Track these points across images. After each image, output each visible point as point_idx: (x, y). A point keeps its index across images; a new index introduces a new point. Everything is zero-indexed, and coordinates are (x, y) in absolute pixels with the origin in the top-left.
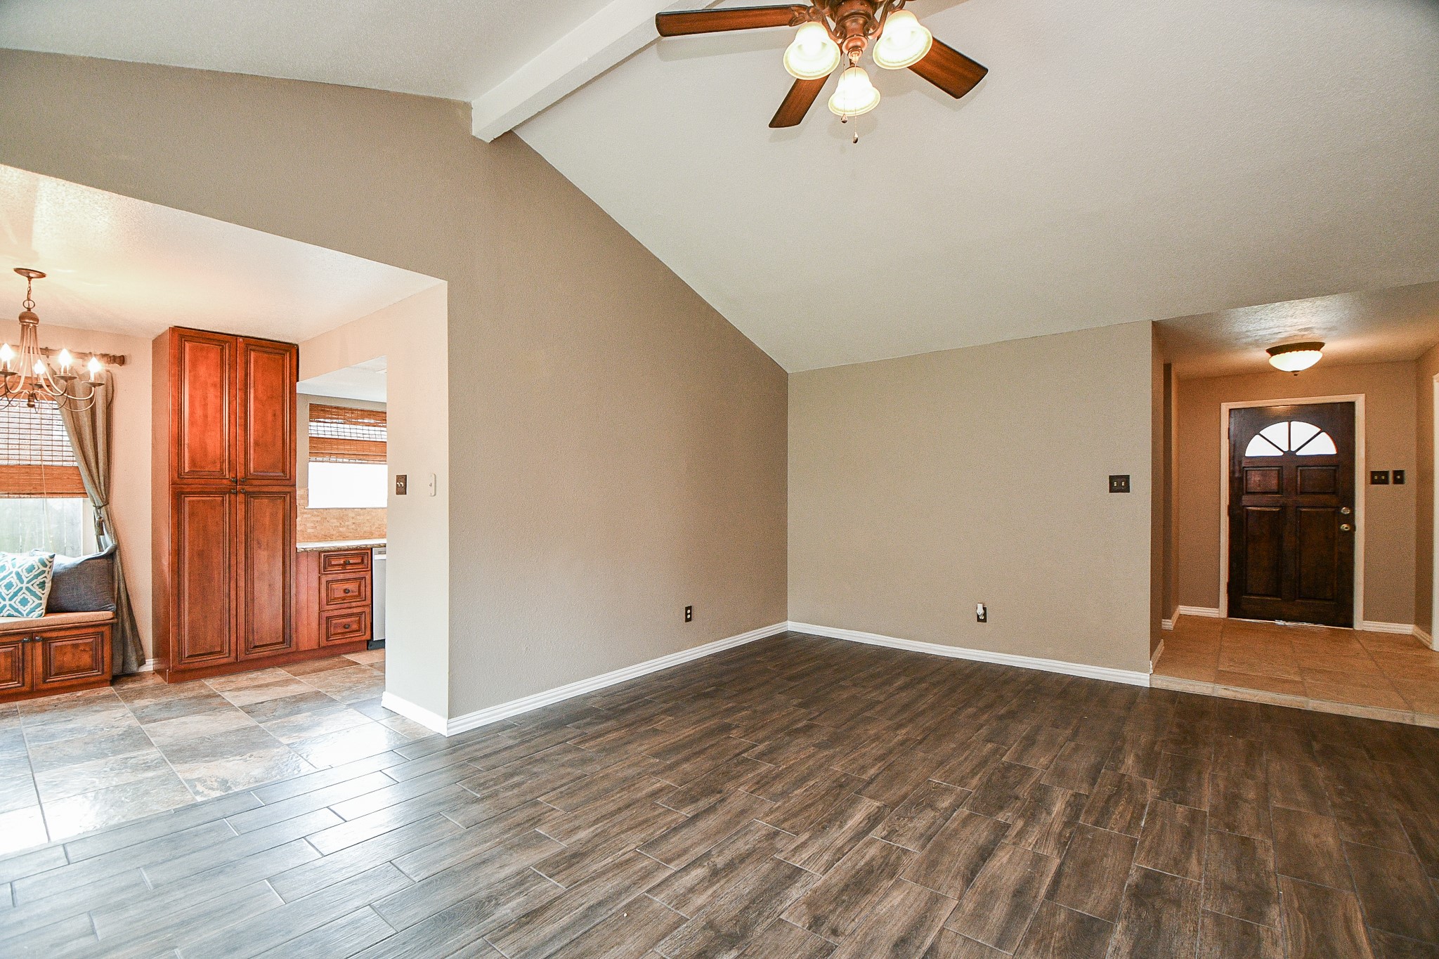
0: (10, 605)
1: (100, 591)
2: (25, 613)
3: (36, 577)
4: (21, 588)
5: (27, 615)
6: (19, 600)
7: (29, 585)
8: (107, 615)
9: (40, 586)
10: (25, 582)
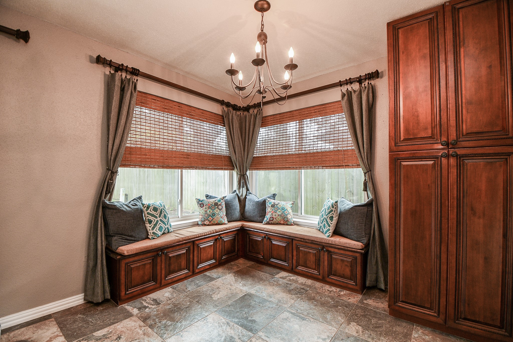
0: (322, 227)
1: (359, 228)
5: (325, 234)
8: (357, 245)
9: (331, 219)
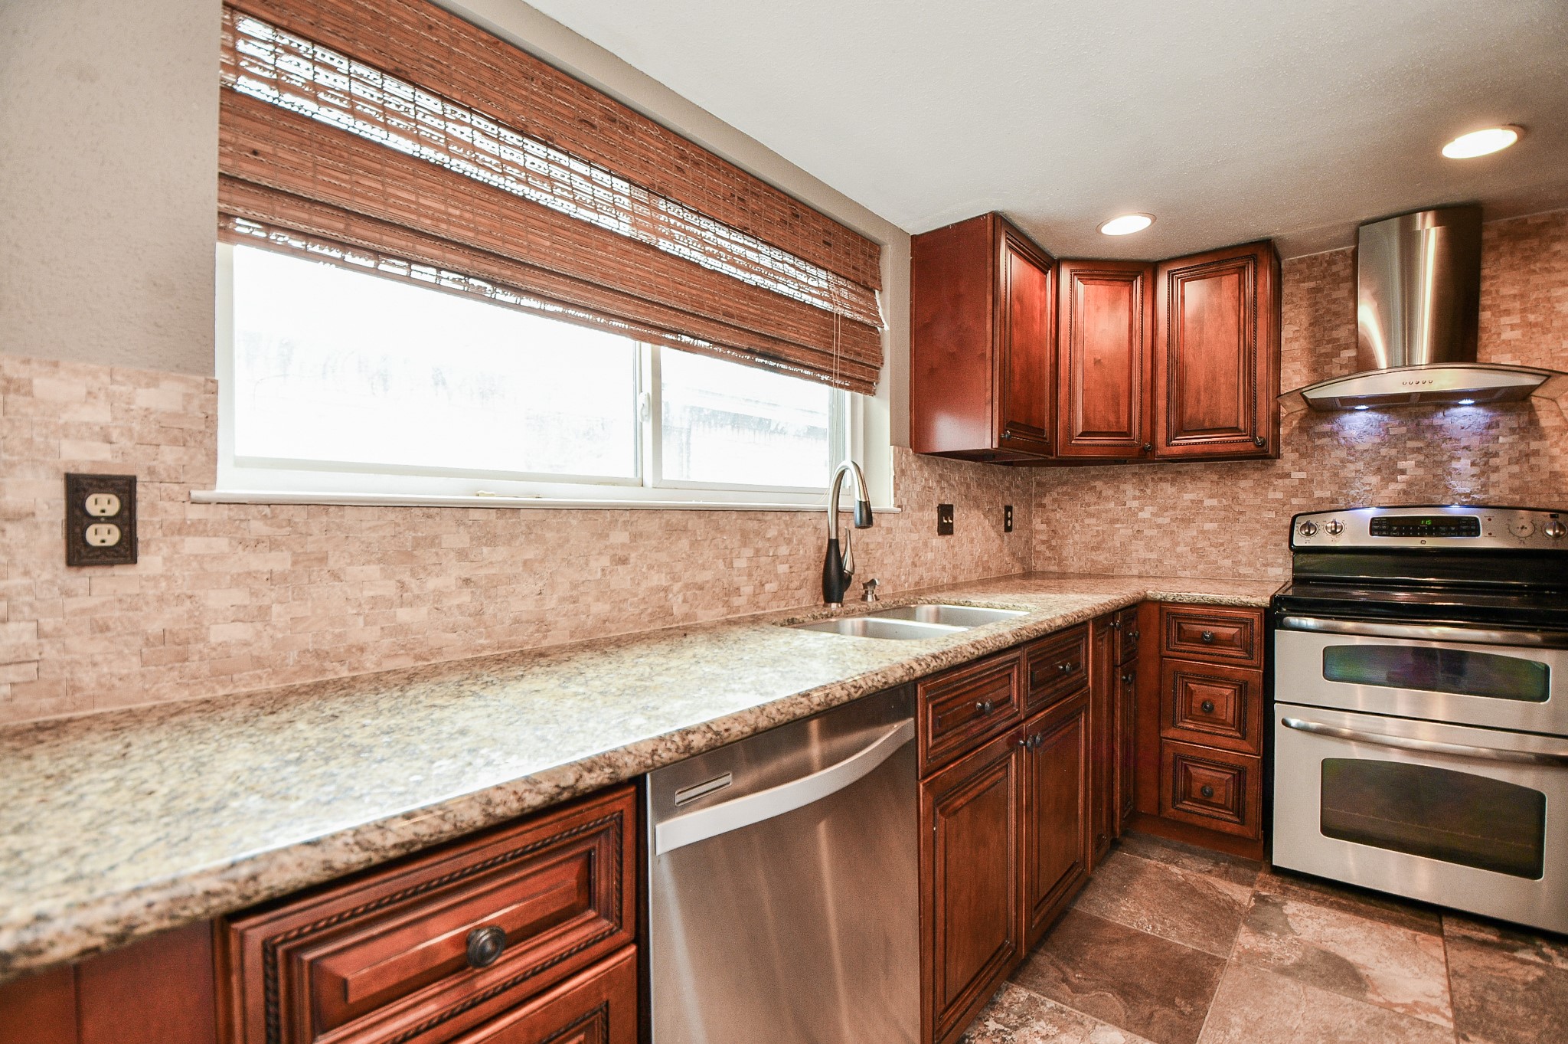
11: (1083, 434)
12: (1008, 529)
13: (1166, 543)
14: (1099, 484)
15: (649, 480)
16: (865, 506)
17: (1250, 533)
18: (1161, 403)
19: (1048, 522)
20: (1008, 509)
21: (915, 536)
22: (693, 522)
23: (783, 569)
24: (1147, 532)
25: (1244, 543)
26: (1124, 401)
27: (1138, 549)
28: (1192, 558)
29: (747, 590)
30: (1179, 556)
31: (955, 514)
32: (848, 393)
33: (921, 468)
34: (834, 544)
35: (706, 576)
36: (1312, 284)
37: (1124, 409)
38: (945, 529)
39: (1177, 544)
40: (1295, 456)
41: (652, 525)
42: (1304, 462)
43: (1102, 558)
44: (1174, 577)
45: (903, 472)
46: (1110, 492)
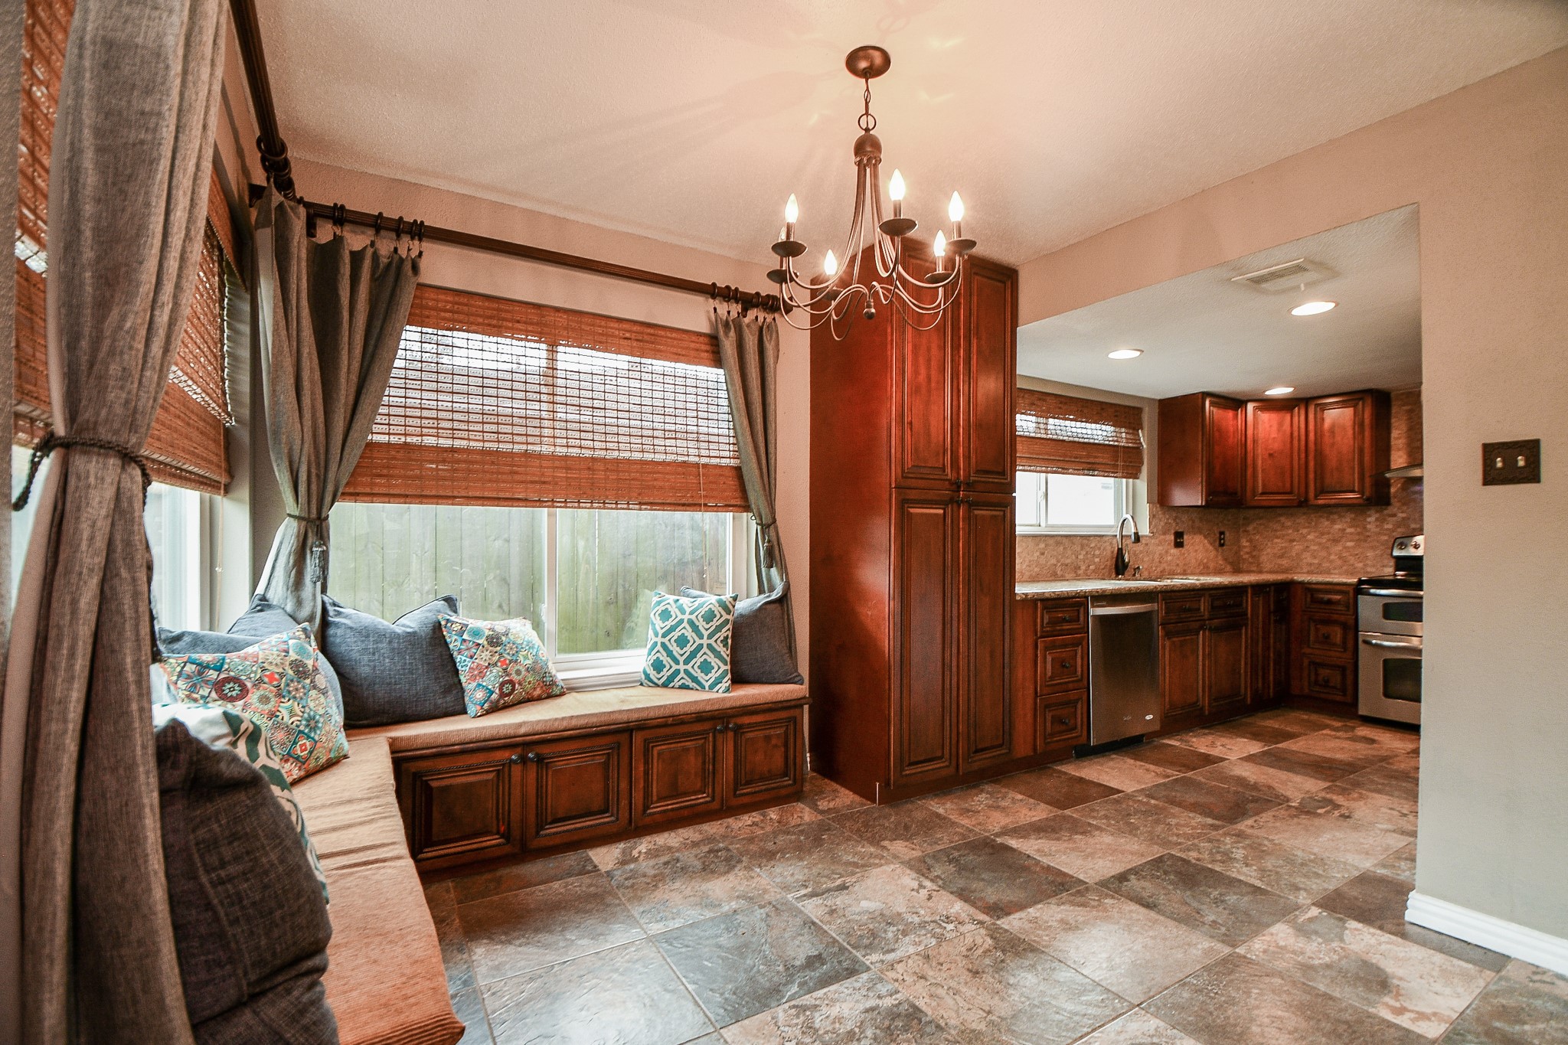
0: (686, 671)
2: (707, 685)
3: (719, 629)
4: (701, 646)
5: (711, 687)
6: (698, 664)
7: (712, 641)
9: (724, 643)
10: (705, 637)
11: (1263, 494)
12: (1222, 545)
13: (1324, 554)
14: (1283, 519)
15: (1043, 524)
16: (1136, 534)
17: (1373, 548)
18: (1311, 476)
19: (1250, 541)
20: (1222, 533)
21: (1160, 548)
22: (1064, 540)
23: (1097, 560)
24: (1312, 547)
25: (1370, 554)
26: (1287, 475)
27: (1307, 558)
28: (1339, 562)
29: (1083, 568)
30: (1331, 562)
31: (1185, 537)
32: (1124, 480)
33: (1164, 514)
34: (1120, 550)
35: (1068, 561)
36: (1408, 407)
37: (1288, 480)
38: (1179, 544)
39: (1330, 554)
40: (1398, 504)
41: (1051, 541)
42: (1405, 508)
43: (1284, 562)
44: (1328, 572)
45: (1154, 516)
46: (1289, 524)
